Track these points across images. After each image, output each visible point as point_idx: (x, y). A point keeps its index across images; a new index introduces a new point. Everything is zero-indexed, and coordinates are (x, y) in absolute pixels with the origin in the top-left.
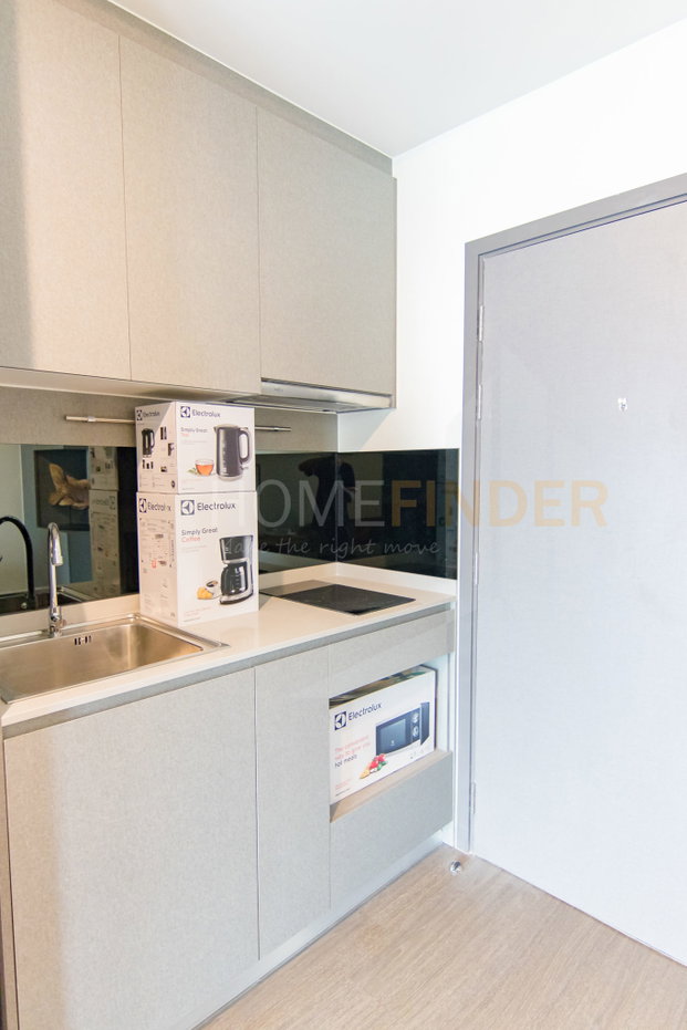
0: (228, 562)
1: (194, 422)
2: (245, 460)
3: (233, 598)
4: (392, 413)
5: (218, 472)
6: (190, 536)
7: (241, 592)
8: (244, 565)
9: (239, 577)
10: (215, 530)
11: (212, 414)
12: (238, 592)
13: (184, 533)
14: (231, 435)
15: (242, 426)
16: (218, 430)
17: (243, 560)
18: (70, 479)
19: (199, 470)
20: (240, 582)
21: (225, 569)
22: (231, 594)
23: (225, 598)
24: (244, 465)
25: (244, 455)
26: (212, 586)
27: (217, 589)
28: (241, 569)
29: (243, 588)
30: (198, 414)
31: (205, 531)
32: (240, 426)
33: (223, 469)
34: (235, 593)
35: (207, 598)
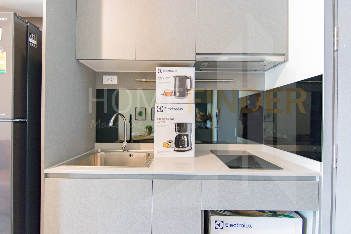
0: (179, 133)
1: (164, 74)
2: (189, 90)
3: (180, 149)
4: (287, 65)
5: (175, 95)
6: (160, 120)
7: (185, 147)
8: (187, 136)
9: (184, 141)
10: (173, 119)
11: (173, 71)
12: (183, 147)
13: (158, 119)
14: (182, 80)
15: (188, 75)
16: (175, 78)
17: (186, 133)
18: (200, 112)
19: (166, 94)
20: (184, 142)
21: (177, 136)
22: (180, 147)
23: (177, 149)
24: (188, 92)
25: (189, 87)
26: (170, 142)
27: (173, 144)
28: (185, 137)
29: (186, 146)
30: (166, 71)
31: (168, 119)
32: (186, 75)
33: (177, 94)
34: (182, 147)
35: (167, 147)
